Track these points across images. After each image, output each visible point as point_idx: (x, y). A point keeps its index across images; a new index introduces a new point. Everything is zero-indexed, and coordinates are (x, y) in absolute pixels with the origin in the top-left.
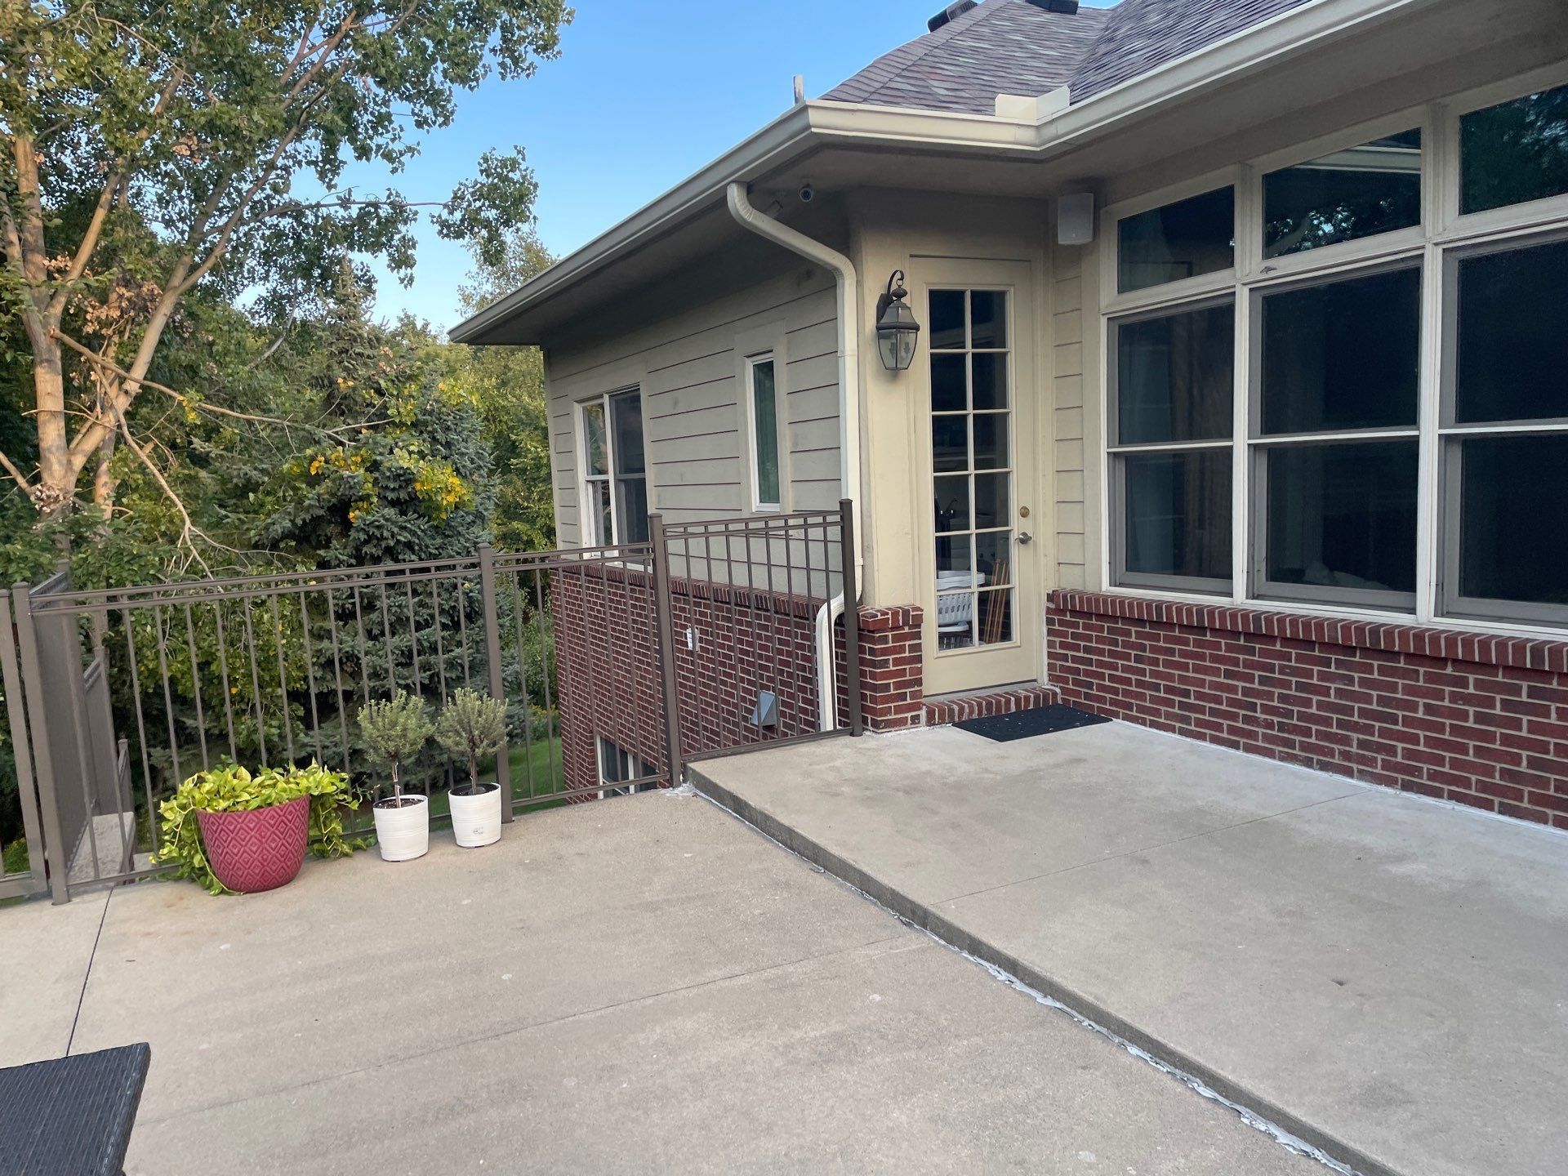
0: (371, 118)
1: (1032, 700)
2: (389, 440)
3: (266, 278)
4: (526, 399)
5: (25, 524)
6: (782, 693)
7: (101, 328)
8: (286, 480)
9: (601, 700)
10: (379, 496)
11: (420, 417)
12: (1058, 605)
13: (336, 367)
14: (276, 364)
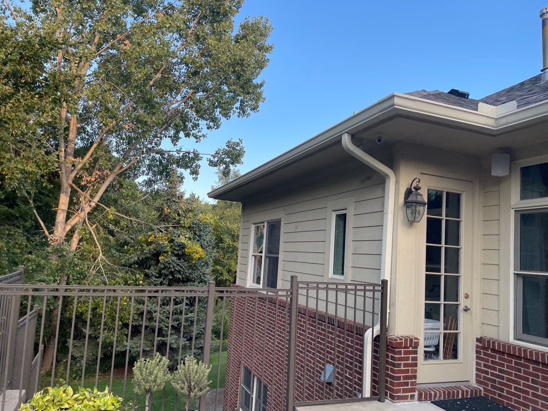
0: (192, 124)
1: (469, 393)
2: (179, 232)
3: (148, 174)
4: (228, 224)
5: (38, 248)
6: (337, 367)
7: (87, 184)
8: (139, 243)
9: (246, 349)
10: (171, 252)
11: (191, 225)
12: (484, 345)
13: (165, 204)
14: (145, 202)
